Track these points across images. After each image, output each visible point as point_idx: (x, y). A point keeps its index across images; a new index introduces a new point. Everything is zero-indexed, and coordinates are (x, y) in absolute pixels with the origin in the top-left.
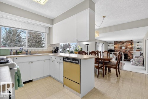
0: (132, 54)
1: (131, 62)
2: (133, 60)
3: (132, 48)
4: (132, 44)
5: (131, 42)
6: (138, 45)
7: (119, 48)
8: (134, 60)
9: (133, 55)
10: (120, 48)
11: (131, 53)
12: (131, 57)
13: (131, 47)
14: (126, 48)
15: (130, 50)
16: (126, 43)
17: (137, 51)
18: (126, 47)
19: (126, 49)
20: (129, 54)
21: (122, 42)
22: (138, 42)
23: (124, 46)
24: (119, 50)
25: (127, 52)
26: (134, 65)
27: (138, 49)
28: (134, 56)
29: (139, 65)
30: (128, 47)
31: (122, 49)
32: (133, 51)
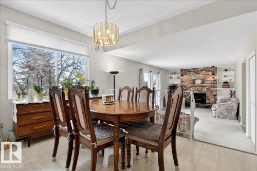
0: (215, 93)
1: (214, 112)
2: (217, 107)
3: (214, 83)
4: (213, 74)
5: (213, 70)
6: (225, 76)
7: (189, 82)
8: (219, 106)
9: (216, 95)
10: (192, 82)
11: (212, 92)
12: (213, 99)
13: (212, 79)
14: (203, 82)
15: (212, 86)
16: (203, 72)
17: (223, 87)
18: (203, 80)
19: (204, 85)
20: (208, 94)
21: (196, 71)
22: (226, 70)
23: (199, 78)
24: (191, 87)
25: (205, 90)
26: (219, 117)
28: (219, 98)
29: (229, 117)
30: (207, 79)
31: (196, 85)
32: (216, 89)
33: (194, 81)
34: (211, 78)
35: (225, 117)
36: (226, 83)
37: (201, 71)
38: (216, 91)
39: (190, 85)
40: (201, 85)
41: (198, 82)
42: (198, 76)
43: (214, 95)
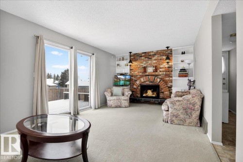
0: (170, 84)
1: (165, 113)
2: (170, 105)
3: (169, 70)
4: (168, 58)
6: (182, 61)
7: (140, 71)
8: (173, 103)
9: (171, 87)
10: (142, 70)
11: (166, 82)
12: (167, 93)
13: (167, 66)
14: (156, 70)
15: (166, 75)
16: (156, 57)
17: (180, 76)
18: (156, 67)
19: (157, 73)
20: (162, 85)
21: (148, 55)
22: (183, 53)
23: (151, 65)
24: (142, 76)
25: (158, 80)
26: (172, 122)
27: (184, 73)
28: (174, 90)
29: (188, 121)
30: (162, 66)
31: (147, 74)
32: (171, 79)
33: (145, 68)
34: (165, 65)
35: (182, 122)
36: (183, 70)
37: (154, 55)
38: (172, 82)
39: (141, 74)
40: (154, 74)
41: (150, 70)
42: (149, 62)
43: (169, 87)
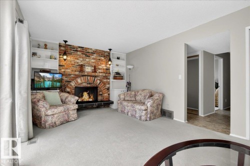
0: (108, 86)
4: (110, 60)
5: (107, 56)
7: (75, 69)
10: (78, 69)
11: (105, 84)
12: (106, 95)
13: (105, 68)
14: (95, 71)
15: (104, 76)
16: (95, 56)
18: (95, 67)
19: (96, 74)
20: (101, 88)
21: (86, 52)
22: (118, 58)
23: (90, 65)
24: (77, 77)
25: (98, 82)
30: (100, 67)
31: (86, 74)
32: (108, 80)
33: (82, 66)
34: (103, 66)
36: (118, 73)
37: (93, 53)
38: (109, 84)
39: (77, 73)
40: (93, 74)
41: (88, 69)
42: (87, 60)
43: (108, 89)
